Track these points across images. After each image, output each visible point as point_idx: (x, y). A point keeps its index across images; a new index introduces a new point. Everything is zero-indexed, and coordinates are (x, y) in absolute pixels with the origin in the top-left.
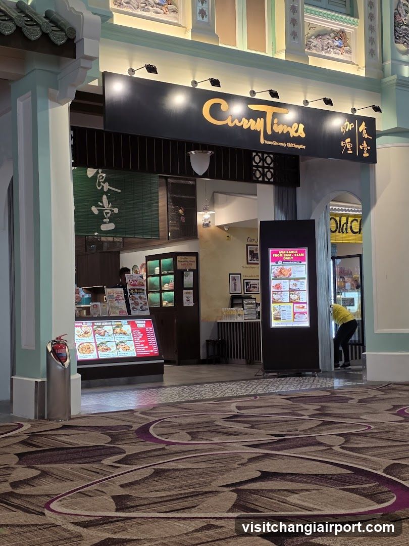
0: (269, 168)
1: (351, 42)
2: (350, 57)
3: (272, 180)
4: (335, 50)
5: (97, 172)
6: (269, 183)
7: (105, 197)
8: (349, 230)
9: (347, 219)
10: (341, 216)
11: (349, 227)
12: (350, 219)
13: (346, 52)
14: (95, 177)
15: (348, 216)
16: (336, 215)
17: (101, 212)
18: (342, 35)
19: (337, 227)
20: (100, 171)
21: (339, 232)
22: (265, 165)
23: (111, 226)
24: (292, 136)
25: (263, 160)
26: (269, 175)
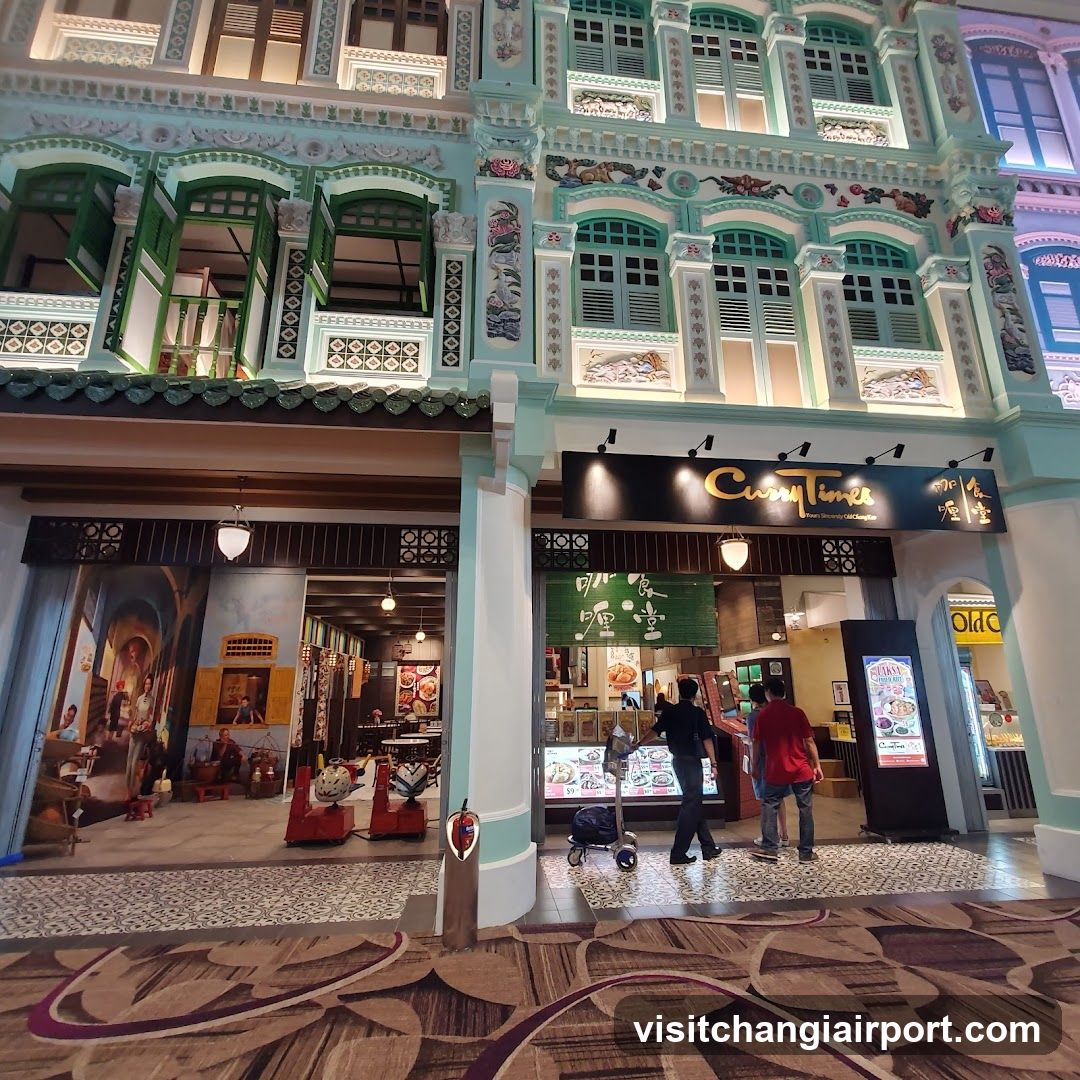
0: (847, 556)
1: (938, 381)
2: (939, 400)
3: (854, 571)
4: (910, 393)
5: (640, 578)
6: (850, 574)
7: (649, 605)
8: (985, 627)
9: (981, 614)
10: (970, 610)
11: (985, 623)
12: (986, 614)
13: (929, 393)
14: (636, 585)
15: (981, 611)
16: (963, 609)
17: (645, 620)
18: (920, 374)
19: (966, 626)
20: (643, 576)
21: (971, 631)
22: (842, 553)
23: (658, 635)
24: (851, 505)
25: (837, 547)
26: (849, 565)
